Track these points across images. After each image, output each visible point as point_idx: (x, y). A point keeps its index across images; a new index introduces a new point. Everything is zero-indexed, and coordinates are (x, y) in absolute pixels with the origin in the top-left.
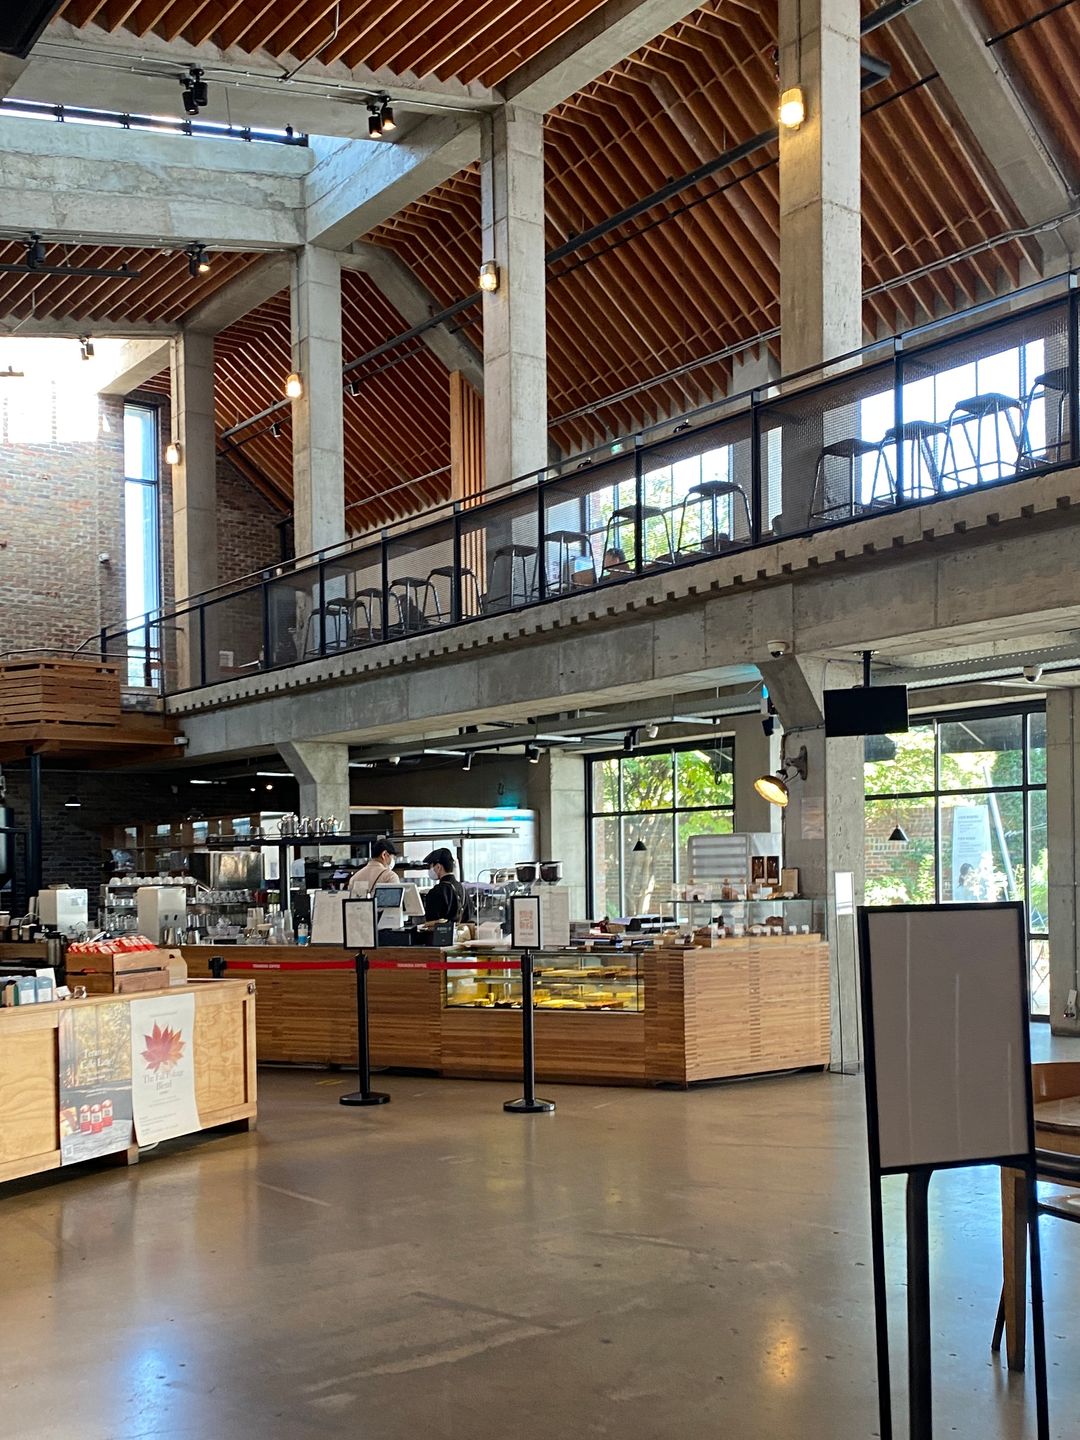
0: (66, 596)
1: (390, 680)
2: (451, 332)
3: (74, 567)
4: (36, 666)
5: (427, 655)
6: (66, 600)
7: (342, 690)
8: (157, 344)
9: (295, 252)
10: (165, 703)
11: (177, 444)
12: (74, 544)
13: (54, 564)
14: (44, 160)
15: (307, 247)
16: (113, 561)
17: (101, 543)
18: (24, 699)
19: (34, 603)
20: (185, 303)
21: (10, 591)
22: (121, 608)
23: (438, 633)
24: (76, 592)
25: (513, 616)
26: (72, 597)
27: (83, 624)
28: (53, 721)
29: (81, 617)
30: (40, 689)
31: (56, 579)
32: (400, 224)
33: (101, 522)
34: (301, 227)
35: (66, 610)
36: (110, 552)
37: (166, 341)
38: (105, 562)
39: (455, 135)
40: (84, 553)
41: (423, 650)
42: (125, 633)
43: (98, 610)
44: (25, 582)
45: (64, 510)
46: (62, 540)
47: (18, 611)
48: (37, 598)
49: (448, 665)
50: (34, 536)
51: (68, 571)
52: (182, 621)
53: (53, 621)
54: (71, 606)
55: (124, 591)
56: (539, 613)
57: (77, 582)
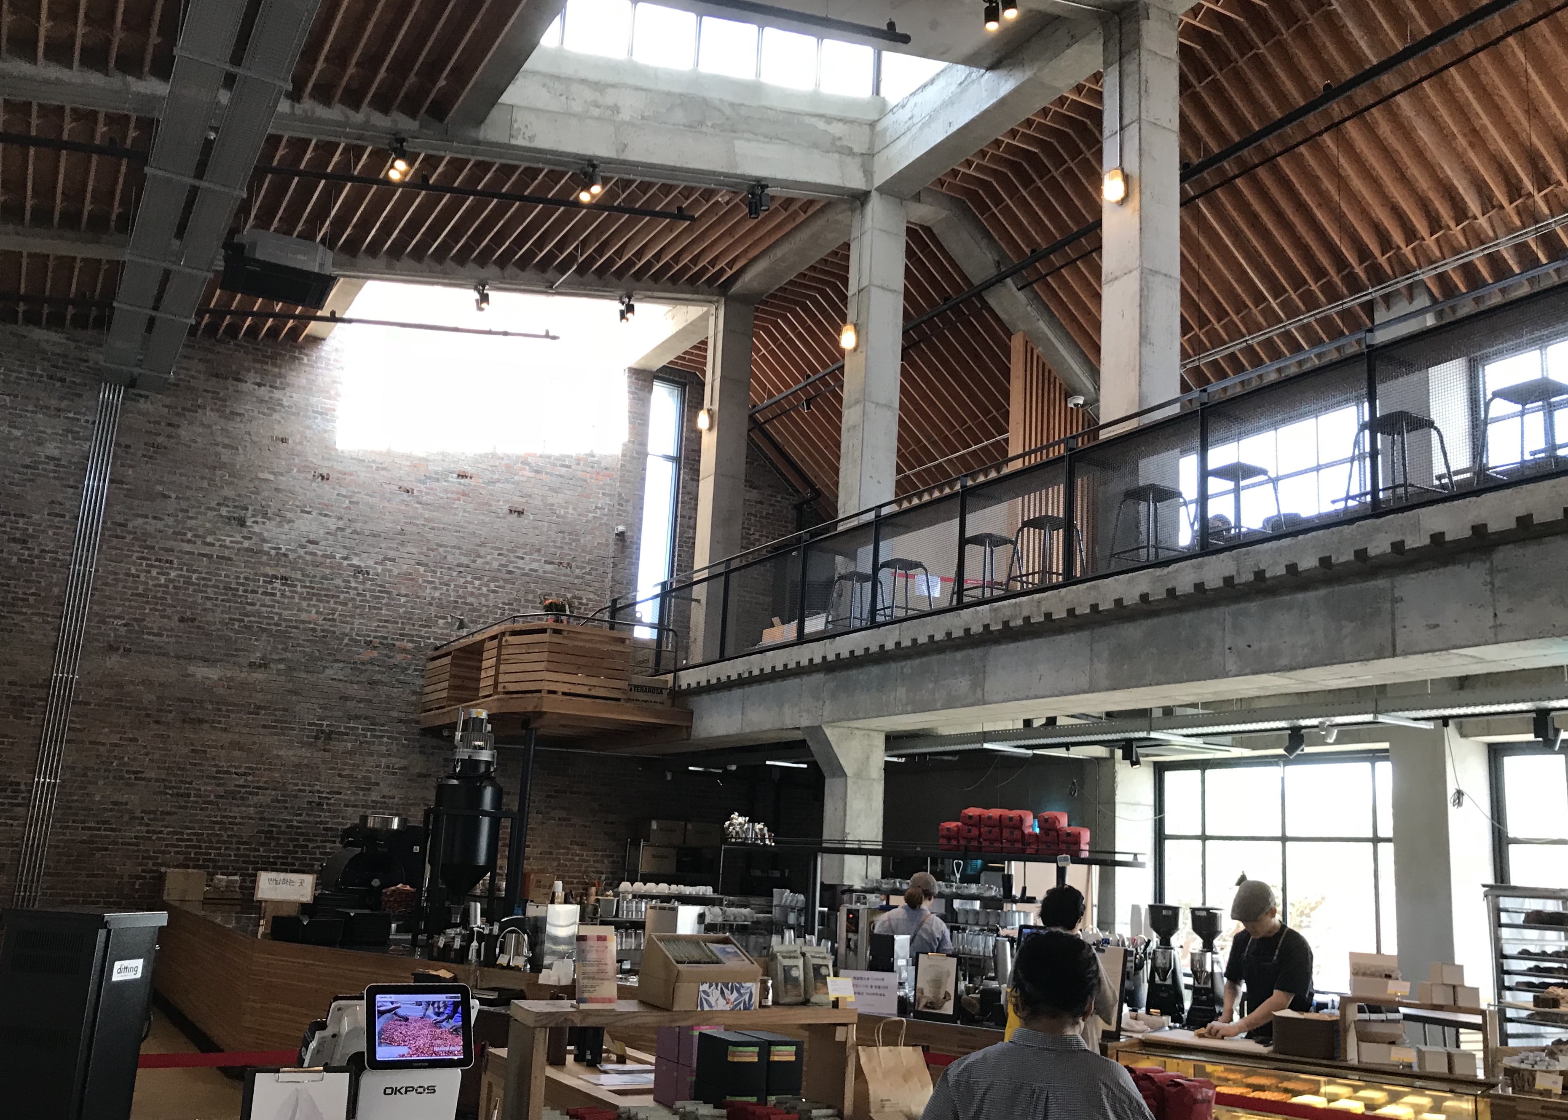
0: (577, 567)
1: (959, 655)
2: (1019, 289)
3: (589, 537)
4: (544, 631)
5: (1020, 622)
6: (577, 571)
7: (894, 667)
8: (694, 312)
9: (860, 198)
10: (675, 678)
11: (709, 411)
12: (591, 515)
13: (570, 534)
14: (610, 91)
15: (874, 193)
16: (629, 534)
17: (618, 515)
18: (528, 667)
19: (545, 572)
20: (730, 265)
21: (522, 558)
22: (631, 582)
23: (1037, 596)
24: (589, 563)
25: (1158, 572)
26: (584, 568)
27: (592, 596)
28: (554, 692)
29: (591, 589)
30: (545, 656)
31: (571, 549)
32: (979, 168)
33: (620, 495)
34: (868, 173)
35: (576, 581)
36: (627, 525)
37: (705, 309)
38: (621, 535)
39: (1069, 46)
40: (601, 524)
41: (1014, 617)
42: (634, 604)
43: (608, 582)
44: (539, 550)
45: (585, 481)
46: (579, 510)
47: (528, 579)
48: (549, 567)
49: (1045, 637)
50: (552, 505)
51: (582, 541)
52: (700, 592)
53: (562, 592)
54: (582, 578)
55: (636, 564)
56: (1200, 567)
57: (590, 553)
